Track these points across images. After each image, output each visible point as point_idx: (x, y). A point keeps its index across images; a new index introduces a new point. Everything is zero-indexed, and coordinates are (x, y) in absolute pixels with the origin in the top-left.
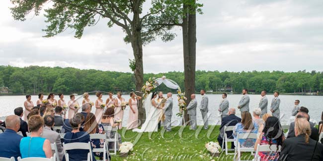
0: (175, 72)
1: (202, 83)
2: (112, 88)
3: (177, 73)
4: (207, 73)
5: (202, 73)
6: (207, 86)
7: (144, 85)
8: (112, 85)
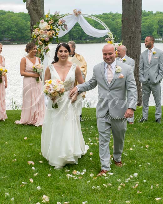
0: (111, 13)
1: (149, 27)
2: (26, 36)
3: (114, 15)
4: (155, 14)
5: (148, 15)
6: (155, 33)
7: (36, 27)
8: (27, 32)
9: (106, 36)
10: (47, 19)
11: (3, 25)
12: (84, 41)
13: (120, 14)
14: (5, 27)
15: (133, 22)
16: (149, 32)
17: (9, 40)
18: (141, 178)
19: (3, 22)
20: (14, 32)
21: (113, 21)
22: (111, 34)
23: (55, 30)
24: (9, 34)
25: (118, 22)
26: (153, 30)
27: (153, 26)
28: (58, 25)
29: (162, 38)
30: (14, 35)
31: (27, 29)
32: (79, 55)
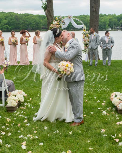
0: (84, 15)
1: (104, 23)
2: (40, 27)
3: (86, 16)
4: (108, 16)
5: (104, 16)
6: (107, 26)
7: (52, 24)
8: (40, 25)
9: (83, 28)
10: (56, 20)
12: (70, 30)
13: (89, 16)
14: (29, 22)
15: (95, 21)
16: (104, 25)
17: (31, 29)
18: (96, 83)
19: (28, 20)
20: (33, 25)
21: (85, 19)
22: (85, 27)
23: (60, 25)
24: (31, 26)
25: (88, 20)
26: (106, 24)
27: (106, 22)
28: (61, 23)
29: (111, 29)
30: (34, 27)
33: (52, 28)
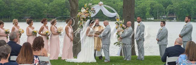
1: (143, 9)
6: (148, 13)
7: (79, 12)
9: (115, 17)
10: (85, 8)
11: (24, 6)
14: (26, 7)
19: (24, 4)
21: (114, 4)
23: (89, 13)
24: (30, 13)
25: (118, 4)
26: (146, 11)
28: (91, 11)
29: (153, 18)
31: (44, 10)
32: (101, 26)
33: (80, 16)
